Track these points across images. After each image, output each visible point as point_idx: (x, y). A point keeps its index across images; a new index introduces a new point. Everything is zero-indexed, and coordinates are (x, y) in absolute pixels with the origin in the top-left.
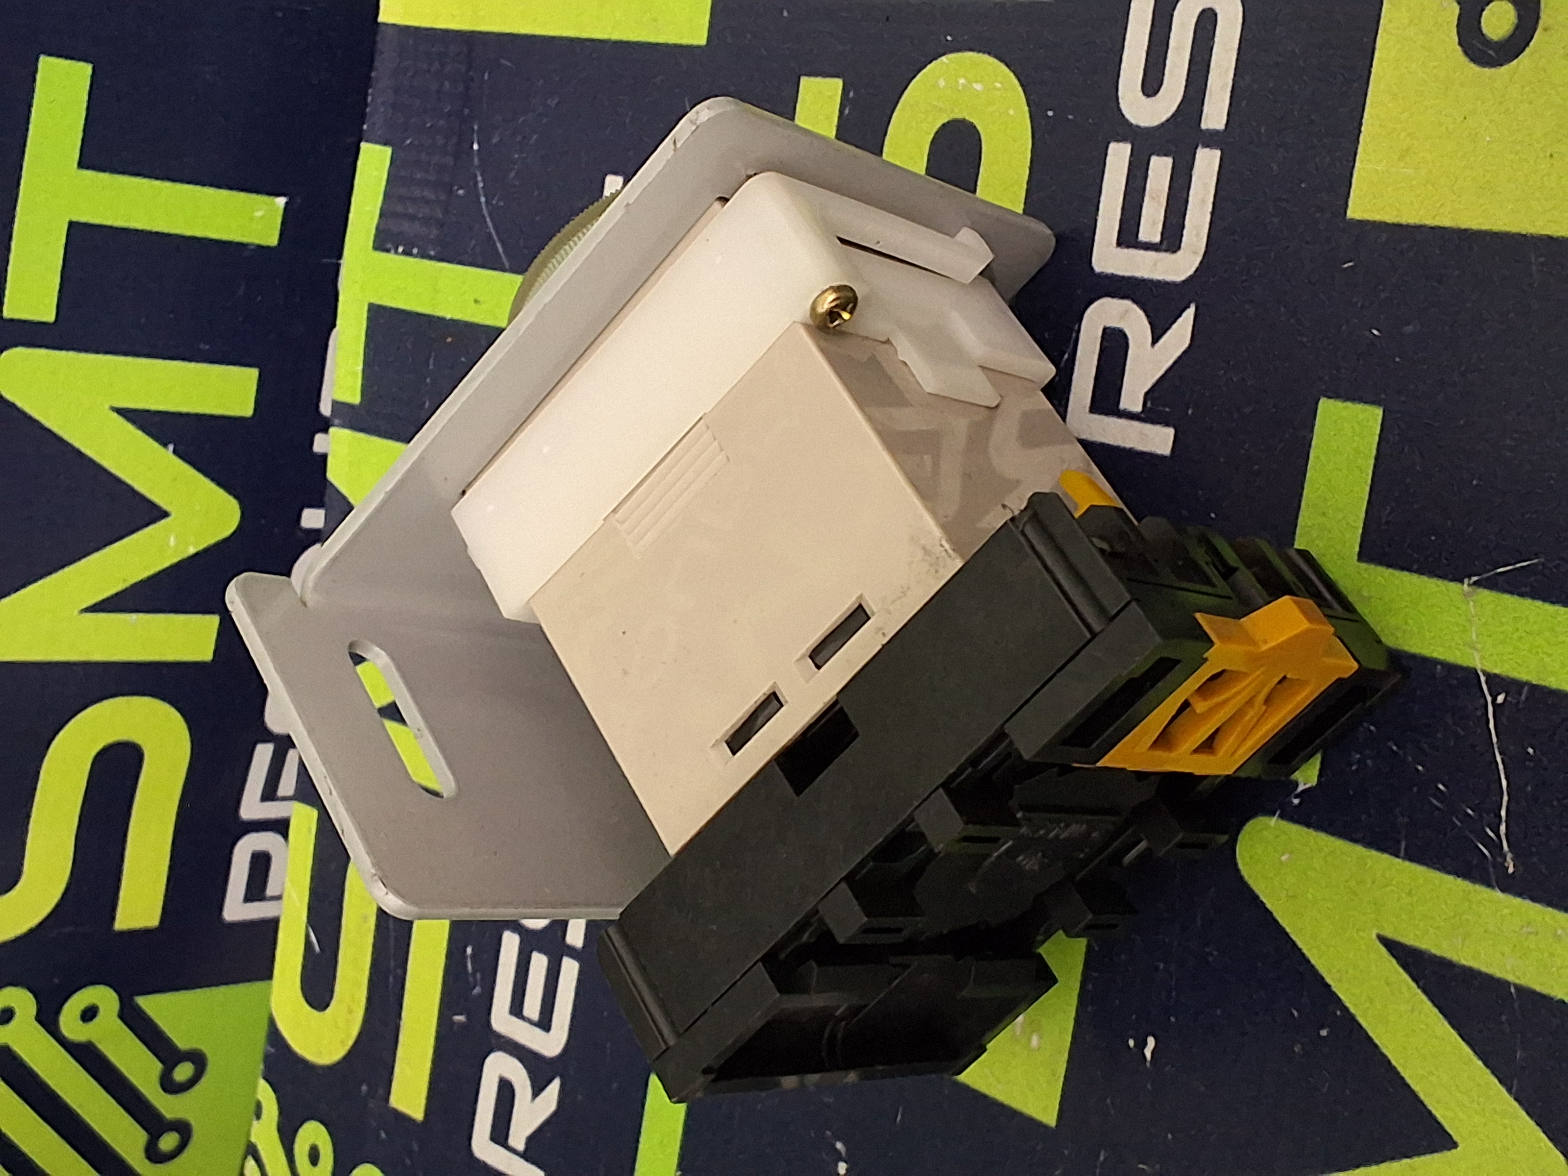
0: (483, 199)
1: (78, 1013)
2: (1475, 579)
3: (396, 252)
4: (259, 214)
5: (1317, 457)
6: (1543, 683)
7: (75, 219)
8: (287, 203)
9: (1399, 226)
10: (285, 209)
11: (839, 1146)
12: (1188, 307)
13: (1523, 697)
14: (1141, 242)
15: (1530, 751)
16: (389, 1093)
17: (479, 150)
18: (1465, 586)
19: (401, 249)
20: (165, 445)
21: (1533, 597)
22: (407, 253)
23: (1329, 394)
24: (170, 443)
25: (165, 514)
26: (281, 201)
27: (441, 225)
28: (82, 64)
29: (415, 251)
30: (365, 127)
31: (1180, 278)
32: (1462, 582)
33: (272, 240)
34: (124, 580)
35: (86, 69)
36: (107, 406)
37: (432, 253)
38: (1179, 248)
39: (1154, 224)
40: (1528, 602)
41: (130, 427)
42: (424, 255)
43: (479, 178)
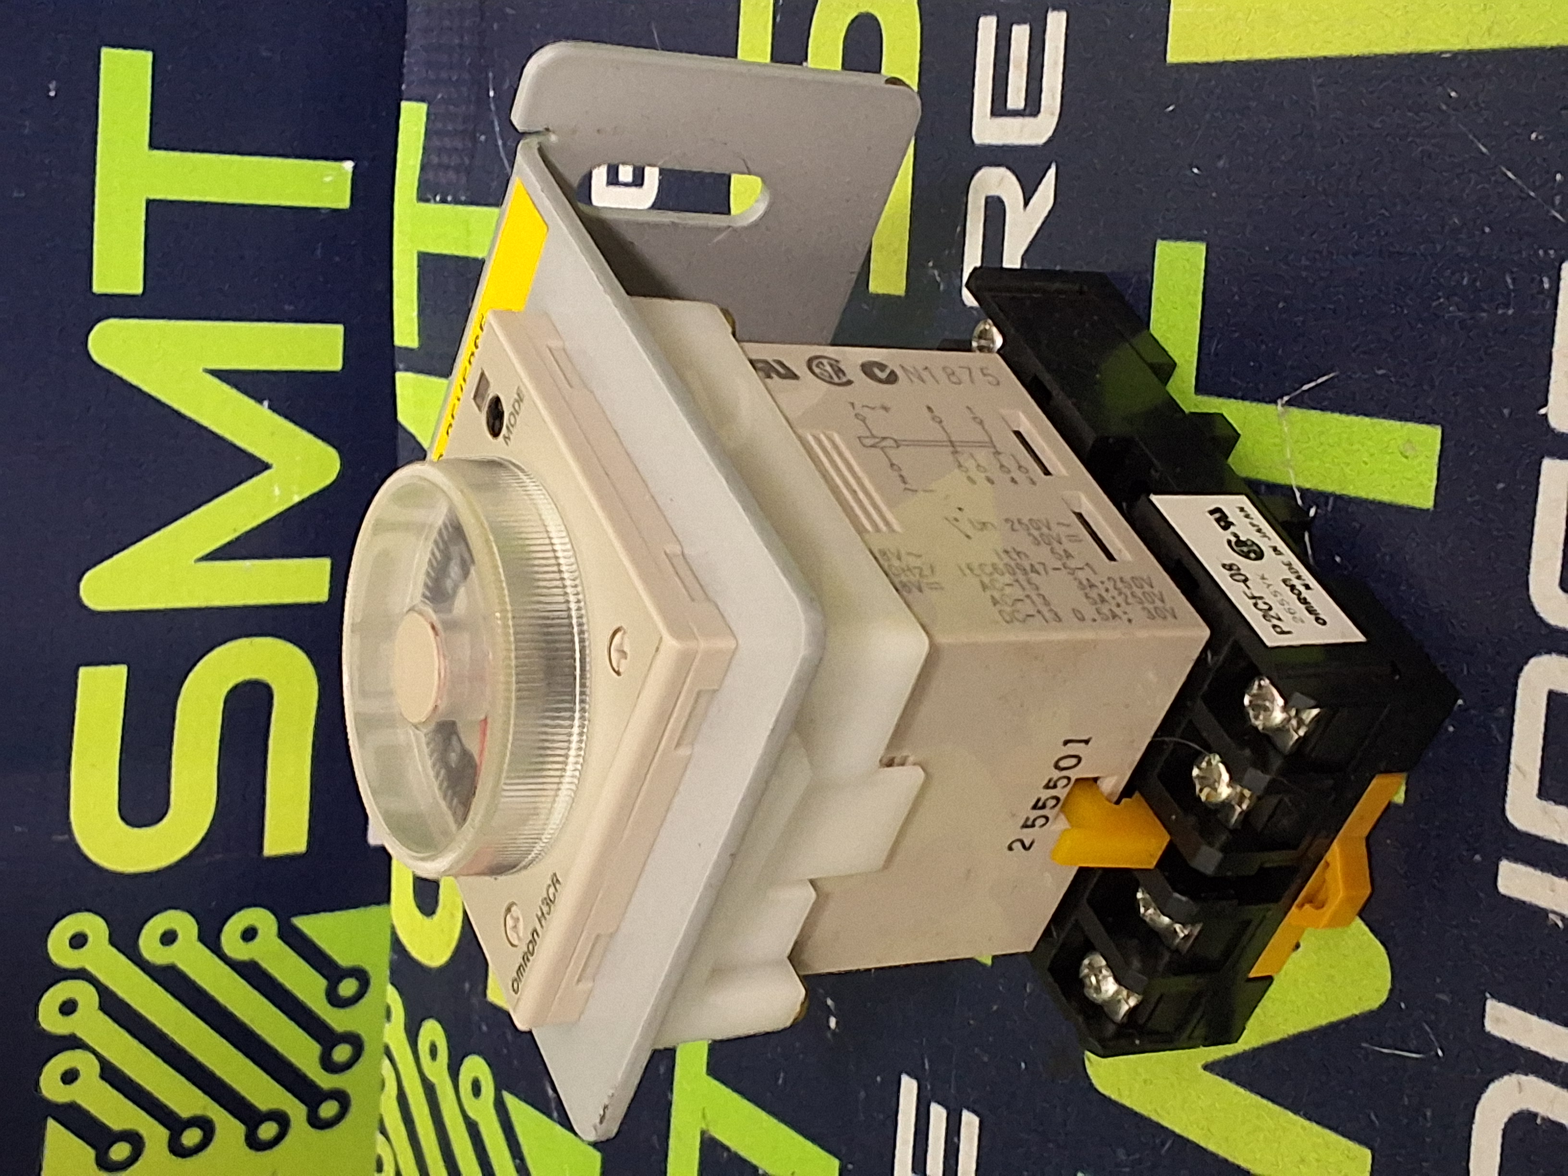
0: (500, 143)
1: (238, 934)
2: (1286, 398)
3: (435, 201)
4: (328, 179)
5: (1158, 298)
6: (1344, 492)
7: (152, 197)
8: (355, 168)
9: (1208, 65)
10: (354, 173)
11: (829, 1002)
12: (1049, 167)
13: (1329, 508)
14: (1009, 111)
15: (1338, 559)
16: (485, 987)
17: (494, 97)
18: (1279, 407)
19: (438, 198)
20: (260, 401)
21: (1333, 411)
22: (444, 201)
23: (1164, 236)
24: (265, 399)
25: (266, 467)
26: (349, 165)
27: (469, 171)
28: (142, 53)
29: (449, 198)
30: (404, 87)
31: (1041, 140)
32: (1275, 402)
33: (345, 203)
34: (235, 530)
35: (147, 57)
36: (201, 370)
37: (463, 198)
38: (1039, 112)
39: (1019, 90)
40: (1328, 415)
41: (225, 387)
42: (457, 202)
43: (496, 123)
